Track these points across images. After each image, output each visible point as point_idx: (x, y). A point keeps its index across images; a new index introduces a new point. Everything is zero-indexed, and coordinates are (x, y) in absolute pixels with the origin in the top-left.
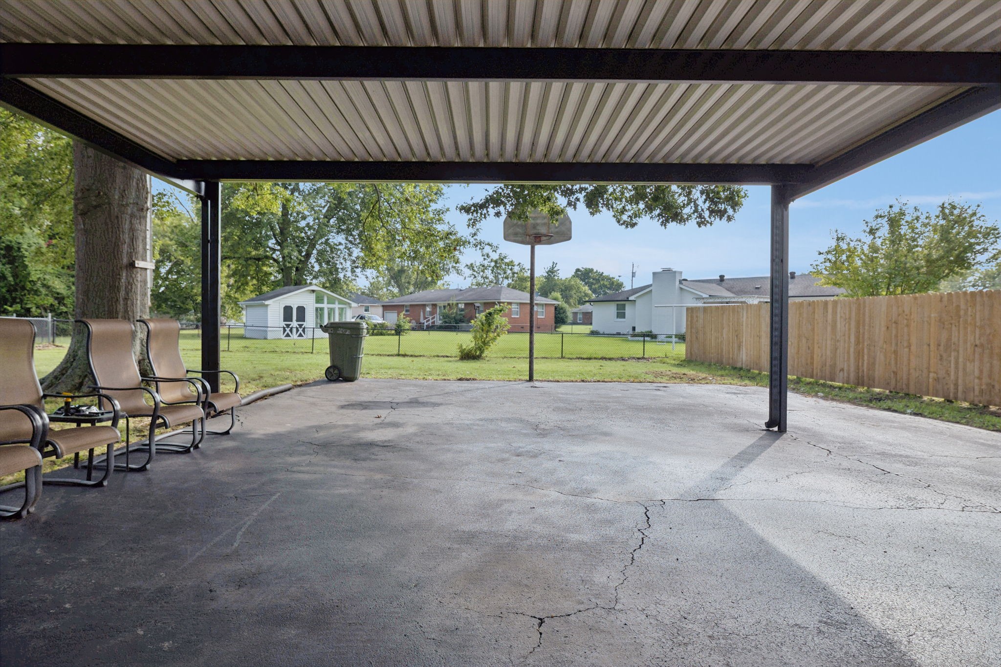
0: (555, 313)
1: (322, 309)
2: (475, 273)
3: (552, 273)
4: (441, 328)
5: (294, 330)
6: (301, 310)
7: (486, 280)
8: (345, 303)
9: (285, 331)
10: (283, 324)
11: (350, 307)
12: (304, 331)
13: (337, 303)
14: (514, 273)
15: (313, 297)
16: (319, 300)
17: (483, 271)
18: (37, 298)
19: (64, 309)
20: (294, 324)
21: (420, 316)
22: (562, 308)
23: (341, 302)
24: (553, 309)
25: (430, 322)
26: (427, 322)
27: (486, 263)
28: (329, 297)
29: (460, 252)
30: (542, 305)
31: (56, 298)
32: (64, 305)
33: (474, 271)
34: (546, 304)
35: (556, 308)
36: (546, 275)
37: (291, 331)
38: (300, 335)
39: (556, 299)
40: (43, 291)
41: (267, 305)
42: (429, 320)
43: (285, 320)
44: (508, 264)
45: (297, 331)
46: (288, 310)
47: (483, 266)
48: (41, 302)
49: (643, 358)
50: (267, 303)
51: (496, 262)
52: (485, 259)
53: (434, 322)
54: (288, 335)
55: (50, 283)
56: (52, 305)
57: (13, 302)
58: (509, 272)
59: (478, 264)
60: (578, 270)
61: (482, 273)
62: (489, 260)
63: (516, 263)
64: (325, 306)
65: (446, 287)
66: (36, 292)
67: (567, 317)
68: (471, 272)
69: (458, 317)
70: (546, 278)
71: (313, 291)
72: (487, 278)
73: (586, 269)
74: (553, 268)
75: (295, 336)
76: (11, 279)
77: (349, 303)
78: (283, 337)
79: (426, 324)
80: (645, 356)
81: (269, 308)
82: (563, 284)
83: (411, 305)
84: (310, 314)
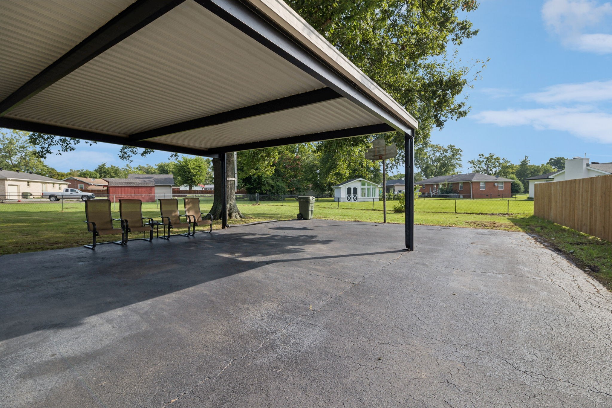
0: (512, 187)
1: (365, 189)
2: (474, 165)
3: (525, 162)
4: (439, 196)
5: (352, 199)
6: (355, 189)
7: (482, 169)
8: (375, 186)
9: (348, 198)
10: (347, 196)
11: (378, 187)
12: (356, 198)
13: (371, 186)
14: (500, 164)
15: (360, 183)
16: (363, 185)
17: (480, 164)
18: (265, 187)
19: (274, 191)
20: (352, 195)
21: (429, 190)
22: (516, 184)
23: (373, 185)
24: (510, 185)
25: (435, 193)
26: (433, 193)
27: (481, 160)
28: (367, 183)
29: (460, 155)
30: (502, 182)
31: (271, 187)
32: (274, 189)
33: (474, 164)
34: (504, 182)
35: (512, 184)
36: (521, 163)
38: (355, 200)
40: (267, 185)
41: (340, 188)
42: (434, 192)
43: (348, 194)
44: (495, 159)
45: (353, 198)
46: (349, 190)
47: (479, 161)
48: (266, 189)
49: (507, 214)
50: (340, 186)
51: (487, 158)
52: (480, 157)
53: (436, 193)
54: (349, 200)
55: (269, 182)
56: (270, 190)
57: (259, 188)
58: (497, 163)
59: (476, 160)
60: (551, 159)
61: (479, 165)
62: (483, 157)
63: (501, 158)
64: (366, 187)
65: (459, 174)
66: (265, 185)
67: (520, 189)
68: (472, 165)
69: (449, 190)
70: (520, 165)
71: (360, 181)
72: (482, 167)
73: (558, 158)
74: (526, 159)
75: (352, 200)
76: (257, 181)
77: (377, 186)
78: (347, 201)
79: (432, 194)
80: (509, 213)
81: (341, 188)
82: (533, 168)
83: (426, 185)
84: (359, 192)
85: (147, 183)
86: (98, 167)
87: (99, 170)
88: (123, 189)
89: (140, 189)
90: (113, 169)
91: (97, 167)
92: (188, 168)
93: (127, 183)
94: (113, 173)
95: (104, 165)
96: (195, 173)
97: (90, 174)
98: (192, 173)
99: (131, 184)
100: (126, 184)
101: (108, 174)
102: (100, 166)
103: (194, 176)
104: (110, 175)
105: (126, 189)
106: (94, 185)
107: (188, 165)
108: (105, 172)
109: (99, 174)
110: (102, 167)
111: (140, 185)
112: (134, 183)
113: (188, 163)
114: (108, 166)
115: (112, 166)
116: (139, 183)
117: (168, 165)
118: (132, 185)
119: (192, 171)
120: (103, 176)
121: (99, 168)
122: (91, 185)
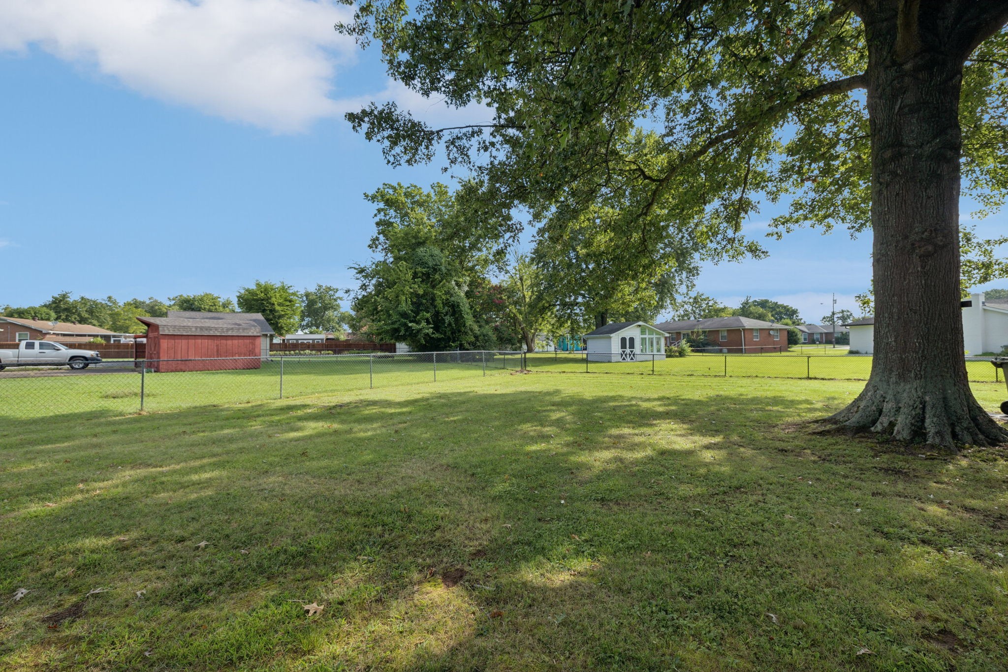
0: (788, 336)
1: (646, 339)
5: (628, 356)
6: (632, 340)
8: (660, 334)
9: (622, 355)
10: (620, 351)
12: (634, 355)
15: (639, 330)
16: (643, 332)
18: (468, 338)
20: (628, 351)
22: (794, 332)
24: (786, 333)
30: (777, 330)
34: (780, 329)
35: (788, 332)
37: (626, 355)
38: (632, 359)
39: (787, 324)
40: (470, 332)
41: (611, 337)
42: (675, 345)
43: (622, 348)
45: (630, 355)
46: (623, 340)
50: (611, 335)
54: (624, 359)
64: (647, 336)
66: (466, 333)
67: (799, 339)
69: (706, 342)
71: (640, 326)
74: (747, 300)
75: (628, 359)
77: (663, 334)
78: (621, 360)
81: (613, 339)
84: (637, 343)
85: (244, 329)
86: (51, 299)
87: (54, 305)
88: (192, 342)
89: (229, 342)
90: (85, 304)
91: (48, 299)
92: (270, 303)
93: (201, 328)
94: (86, 311)
95: (64, 296)
96: (283, 313)
97: (35, 313)
98: (278, 311)
99: (211, 330)
100: (198, 330)
101: (74, 313)
102: (56, 299)
103: (280, 317)
104: (79, 315)
105: (200, 341)
106: (54, 334)
107: (270, 298)
108: (66, 310)
109: (56, 312)
110: (61, 300)
111: (230, 333)
112: (216, 329)
113: (271, 294)
114: (73, 298)
115: (82, 298)
116: (228, 330)
117: (201, 300)
118: (212, 333)
119: (277, 308)
120: (63, 317)
121: (54, 302)
122: (49, 334)
